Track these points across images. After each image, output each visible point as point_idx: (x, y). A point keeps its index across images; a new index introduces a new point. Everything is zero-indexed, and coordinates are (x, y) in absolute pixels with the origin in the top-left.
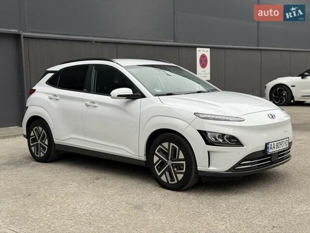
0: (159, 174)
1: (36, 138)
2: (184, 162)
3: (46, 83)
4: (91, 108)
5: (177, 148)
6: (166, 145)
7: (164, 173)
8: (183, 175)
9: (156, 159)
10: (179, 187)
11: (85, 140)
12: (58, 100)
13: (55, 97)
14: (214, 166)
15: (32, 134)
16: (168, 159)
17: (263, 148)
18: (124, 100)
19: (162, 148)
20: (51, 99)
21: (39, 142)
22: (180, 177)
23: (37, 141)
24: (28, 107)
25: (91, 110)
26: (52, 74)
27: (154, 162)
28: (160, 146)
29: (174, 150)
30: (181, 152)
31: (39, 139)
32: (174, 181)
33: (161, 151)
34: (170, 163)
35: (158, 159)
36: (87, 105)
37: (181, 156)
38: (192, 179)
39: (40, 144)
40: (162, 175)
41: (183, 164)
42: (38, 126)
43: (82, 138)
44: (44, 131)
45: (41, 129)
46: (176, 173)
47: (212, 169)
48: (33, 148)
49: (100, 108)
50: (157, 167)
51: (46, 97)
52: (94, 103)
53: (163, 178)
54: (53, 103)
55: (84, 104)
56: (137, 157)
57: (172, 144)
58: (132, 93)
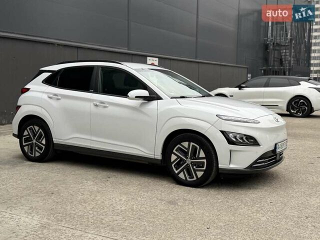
0: (177, 172)
1: (30, 137)
2: (205, 161)
3: (43, 82)
4: (100, 108)
5: (198, 147)
6: (186, 144)
7: (182, 170)
8: (203, 172)
9: (173, 157)
10: (198, 184)
11: (91, 140)
12: (58, 99)
13: (56, 97)
14: (234, 164)
15: (26, 133)
16: (187, 158)
17: (273, 148)
18: (141, 101)
19: (181, 147)
20: (51, 98)
21: (34, 141)
22: (200, 174)
23: (32, 141)
24: (20, 106)
25: (101, 110)
26: (49, 74)
27: (172, 161)
28: (179, 146)
29: (195, 149)
30: (202, 151)
31: (34, 138)
32: (193, 178)
33: (180, 150)
34: (189, 161)
35: (176, 157)
36: (96, 106)
37: (202, 154)
38: (212, 176)
39: (36, 143)
40: (179, 173)
41: (204, 162)
42: (33, 125)
43: (89, 137)
44: (40, 130)
45: (37, 128)
46: (195, 171)
47: (232, 166)
48: (26, 148)
49: (110, 108)
50: (174, 166)
51: (45, 96)
52: (104, 103)
53: (182, 176)
54: (53, 102)
55: (92, 104)
56: (152, 156)
57: (192, 144)
58: (148, 95)
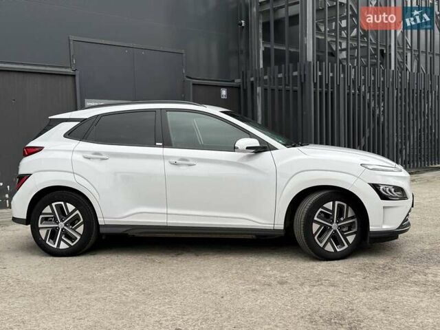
3: (65, 137)
4: (181, 167)
11: (167, 214)
20: (89, 158)
23: (57, 223)
25: (184, 170)
26: (75, 124)
47: (385, 227)
49: (199, 166)
51: (78, 157)
52: (187, 160)
55: (167, 162)
56: (270, 227)
58: (258, 145)
